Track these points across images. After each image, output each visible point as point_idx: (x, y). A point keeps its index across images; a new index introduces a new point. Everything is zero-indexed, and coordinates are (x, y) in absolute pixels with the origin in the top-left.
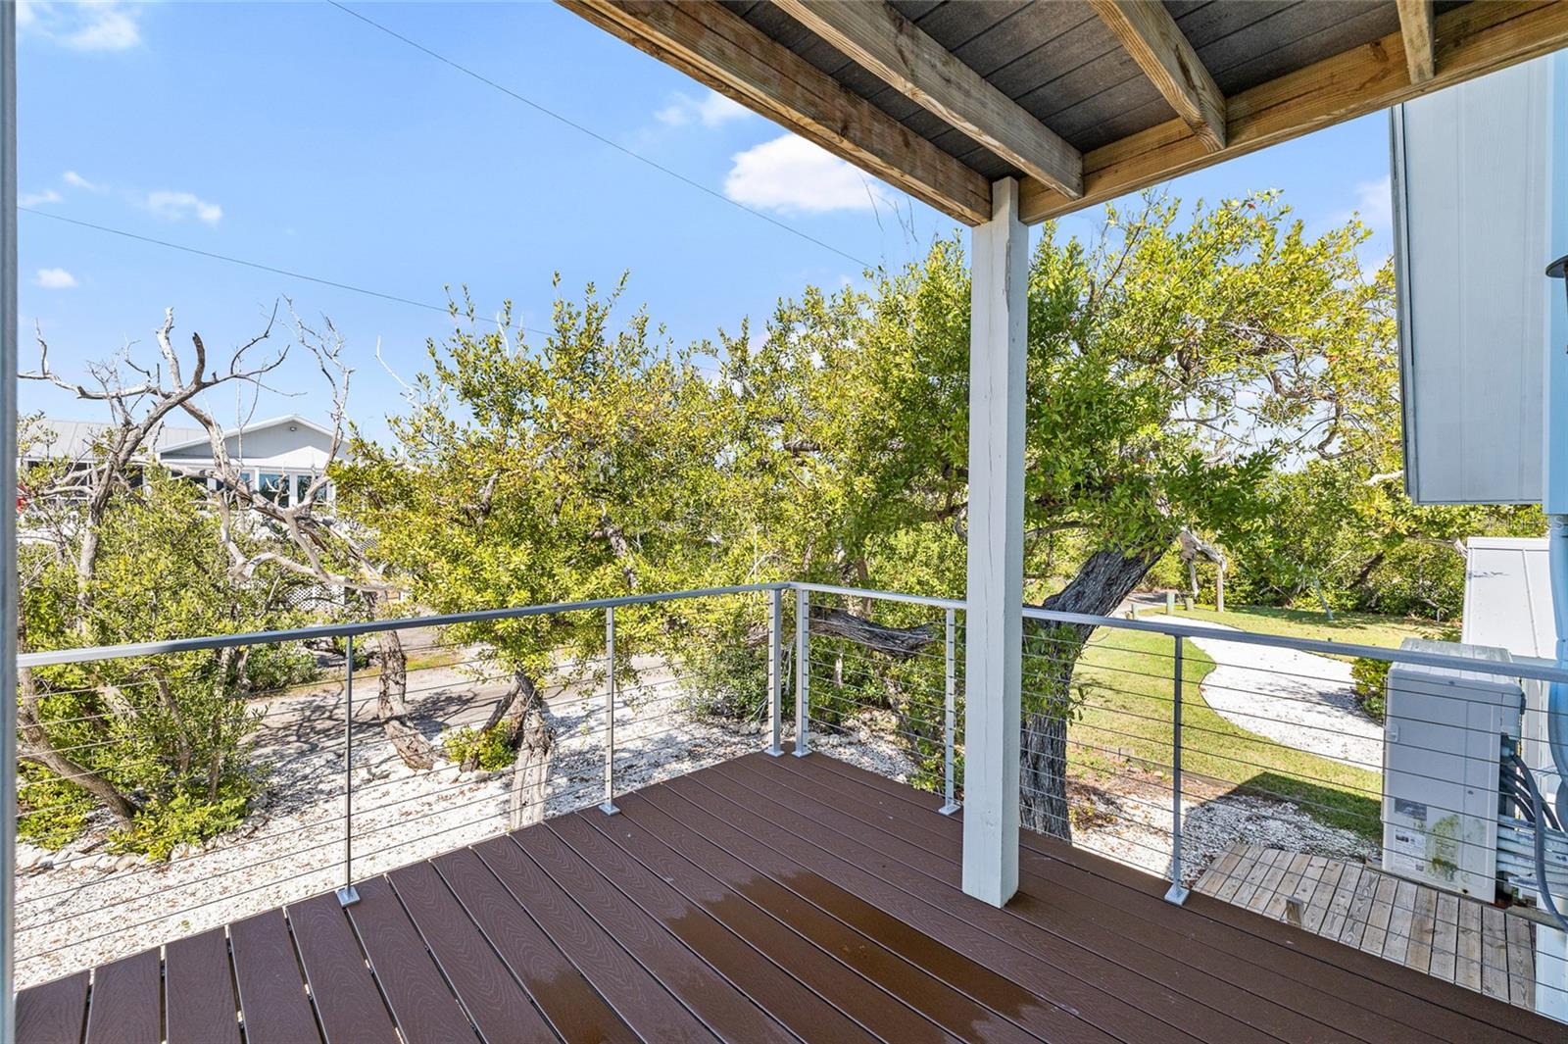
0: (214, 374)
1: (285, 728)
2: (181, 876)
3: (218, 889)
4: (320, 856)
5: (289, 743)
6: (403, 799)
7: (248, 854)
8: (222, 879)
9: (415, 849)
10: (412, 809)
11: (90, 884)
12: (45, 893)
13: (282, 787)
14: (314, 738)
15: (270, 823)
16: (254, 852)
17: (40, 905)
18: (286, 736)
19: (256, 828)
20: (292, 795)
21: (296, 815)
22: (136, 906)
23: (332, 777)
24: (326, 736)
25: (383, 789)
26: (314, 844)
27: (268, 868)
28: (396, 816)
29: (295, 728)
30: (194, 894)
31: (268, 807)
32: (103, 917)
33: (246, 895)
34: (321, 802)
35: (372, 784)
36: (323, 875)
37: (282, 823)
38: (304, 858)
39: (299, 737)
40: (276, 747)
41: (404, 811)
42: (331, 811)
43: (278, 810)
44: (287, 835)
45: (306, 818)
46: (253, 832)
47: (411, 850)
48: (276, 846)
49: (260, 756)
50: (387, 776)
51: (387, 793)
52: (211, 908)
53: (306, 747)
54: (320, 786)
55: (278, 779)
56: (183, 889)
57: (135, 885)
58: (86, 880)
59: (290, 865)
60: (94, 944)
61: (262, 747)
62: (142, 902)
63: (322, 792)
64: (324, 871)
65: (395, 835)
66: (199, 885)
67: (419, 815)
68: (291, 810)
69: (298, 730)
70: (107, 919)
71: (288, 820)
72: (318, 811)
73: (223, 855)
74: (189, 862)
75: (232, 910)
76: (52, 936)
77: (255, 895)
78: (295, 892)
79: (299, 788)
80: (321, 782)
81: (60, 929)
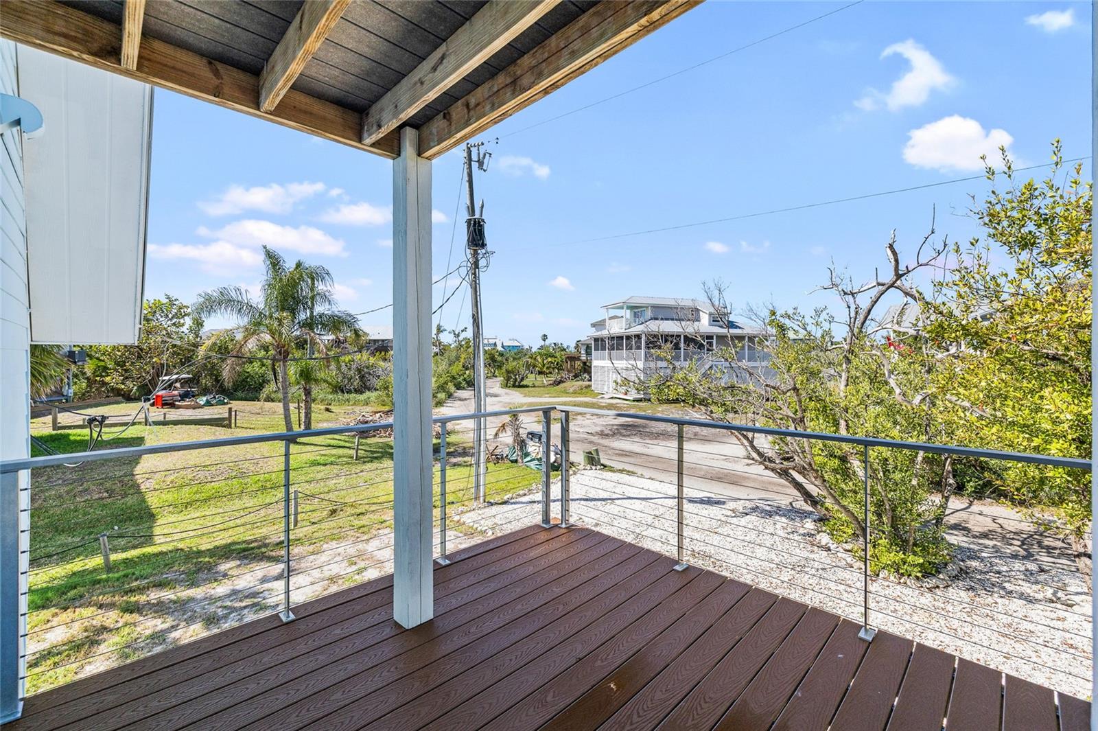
0: (907, 267)
1: (1015, 533)
2: (879, 589)
3: (892, 608)
4: (967, 630)
5: (1011, 544)
6: (1077, 632)
7: (923, 600)
8: (897, 604)
9: (1053, 676)
10: (1080, 645)
11: (839, 567)
12: (821, 561)
13: (976, 570)
14: (1035, 549)
15: (950, 589)
16: (927, 600)
17: (816, 565)
18: (1013, 539)
19: (938, 587)
20: (979, 580)
21: (971, 593)
22: (849, 590)
23: (1021, 582)
24: (1049, 552)
25: (1062, 614)
26: (969, 619)
27: (927, 615)
28: (1057, 642)
29: (1025, 536)
30: (878, 602)
31: (955, 578)
32: (833, 586)
33: (902, 622)
34: (996, 595)
35: (1052, 605)
36: (960, 643)
37: (958, 594)
38: (955, 624)
39: (1023, 544)
40: (999, 544)
41: (1070, 642)
42: (1000, 605)
43: (961, 584)
44: (956, 603)
45: (978, 599)
46: (935, 588)
47: (1048, 675)
48: (943, 605)
49: (981, 544)
50: (1071, 606)
51: (1064, 619)
52: (880, 615)
53: (1023, 553)
54: (1006, 585)
55: (978, 564)
56: (875, 596)
57: (856, 579)
58: (839, 564)
59: (942, 622)
60: (822, 596)
61: (988, 539)
62: (853, 590)
63: (1004, 588)
64: (963, 642)
65: (1043, 655)
66: (884, 599)
67: (1082, 654)
68: (971, 588)
69: (1025, 539)
70: (834, 588)
71: (963, 594)
72: (990, 600)
73: (907, 591)
74: (886, 584)
75: (889, 624)
76: (811, 581)
77: (908, 625)
78: (931, 640)
79: (988, 577)
80: (1009, 581)
81: (814, 581)
